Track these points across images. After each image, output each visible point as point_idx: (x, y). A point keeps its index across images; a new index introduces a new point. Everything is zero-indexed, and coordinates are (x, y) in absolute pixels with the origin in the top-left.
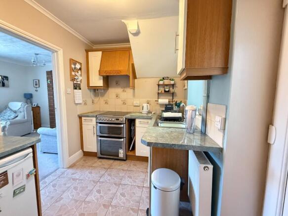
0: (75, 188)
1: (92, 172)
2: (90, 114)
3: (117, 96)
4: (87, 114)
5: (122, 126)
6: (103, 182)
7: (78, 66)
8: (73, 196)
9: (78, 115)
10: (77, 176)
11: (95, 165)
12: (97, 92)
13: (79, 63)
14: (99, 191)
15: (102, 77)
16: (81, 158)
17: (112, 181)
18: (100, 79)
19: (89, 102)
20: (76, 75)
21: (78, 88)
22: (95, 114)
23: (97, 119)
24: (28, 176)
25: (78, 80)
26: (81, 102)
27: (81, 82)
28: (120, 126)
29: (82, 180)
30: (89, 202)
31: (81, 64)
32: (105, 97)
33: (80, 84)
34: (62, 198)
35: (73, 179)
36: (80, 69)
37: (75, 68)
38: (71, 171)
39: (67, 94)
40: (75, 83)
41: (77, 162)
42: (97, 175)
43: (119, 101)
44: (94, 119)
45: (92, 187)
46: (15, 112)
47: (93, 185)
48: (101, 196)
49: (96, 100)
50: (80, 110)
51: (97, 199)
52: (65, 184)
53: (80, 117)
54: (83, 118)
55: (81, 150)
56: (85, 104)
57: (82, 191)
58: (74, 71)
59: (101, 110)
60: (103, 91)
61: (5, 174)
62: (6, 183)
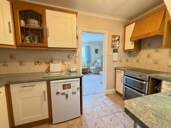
0: (102, 108)
1: (114, 105)
2: (121, 69)
3: (148, 56)
4: (120, 68)
5: (144, 83)
6: (116, 116)
7: (117, 38)
8: (99, 110)
9: (115, 68)
10: (106, 102)
11: (119, 102)
12: (131, 53)
13: (118, 36)
14: (111, 120)
15: (134, 42)
16: (114, 94)
17: (123, 121)
18: (132, 44)
19: (124, 60)
20: (115, 44)
21: (115, 52)
22: (124, 69)
23: (124, 72)
24: (77, 89)
25: (116, 47)
26: (117, 60)
27: (118, 48)
28: (143, 82)
29: (107, 105)
30: (103, 121)
31: (119, 37)
32: (137, 57)
33: (117, 49)
34: (95, 108)
35: (104, 102)
36: (118, 40)
37: (115, 40)
38: (105, 97)
39: (108, 55)
40: (114, 49)
41: (111, 94)
42: (116, 109)
43: (150, 61)
44: (123, 72)
45: (110, 114)
46: (98, 63)
47: (110, 113)
48: (110, 124)
49: (130, 59)
50: (116, 65)
51: (107, 124)
52: (99, 102)
53: (115, 69)
54: (117, 70)
55: (114, 89)
56: (121, 61)
57: (104, 111)
58: (114, 42)
59: (133, 67)
60: (135, 53)
61: (70, 84)
62: (70, 88)
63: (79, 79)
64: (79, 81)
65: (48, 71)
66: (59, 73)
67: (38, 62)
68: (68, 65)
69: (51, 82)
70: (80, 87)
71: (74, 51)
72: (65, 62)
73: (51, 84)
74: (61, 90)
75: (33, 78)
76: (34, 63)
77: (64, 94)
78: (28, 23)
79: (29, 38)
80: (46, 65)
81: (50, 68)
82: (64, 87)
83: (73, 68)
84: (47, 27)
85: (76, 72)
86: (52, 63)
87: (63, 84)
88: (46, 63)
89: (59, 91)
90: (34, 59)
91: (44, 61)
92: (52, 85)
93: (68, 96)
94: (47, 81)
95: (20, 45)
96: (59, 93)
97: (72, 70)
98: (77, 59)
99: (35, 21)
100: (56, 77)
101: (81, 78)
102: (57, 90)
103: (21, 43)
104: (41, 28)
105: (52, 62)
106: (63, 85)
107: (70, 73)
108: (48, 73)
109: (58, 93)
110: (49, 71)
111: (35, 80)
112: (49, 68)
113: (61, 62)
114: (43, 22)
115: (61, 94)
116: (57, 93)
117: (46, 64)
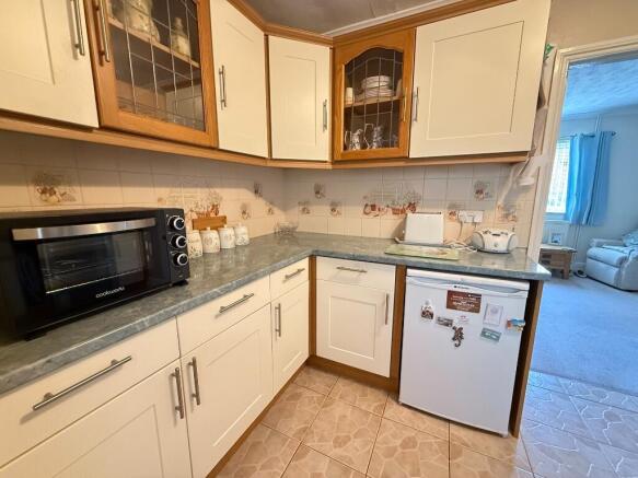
24: (509, 323)
61: (478, 297)
62: (476, 310)
63: (527, 286)
64: (526, 295)
65: (399, 236)
66: (435, 249)
67: (373, 207)
68: (475, 224)
69: (409, 271)
70: (522, 318)
71: (512, 164)
72: (461, 213)
73: (408, 280)
74: (439, 307)
75: (363, 252)
76: (361, 209)
77: (448, 323)
78: (363, 91)
79: (361, 136)
80: (396, 217)
81: (404, 229)
82: (453, 299)
83: (497, 239)
84: (415, 90)
85: (507, 254)
86: (414, 211)
87: (452, 288)
88: (395, 212)
89: (433, 309)
90: (365, 198)
91: (389, 203)
92: (410, 283)
93: (462, 338)
94: (397, 266)
95: (340, 159)
96: (432, 315)
97: (489, 246)
98: (522, 202)
99: (383, 78)
100: (426, 261)
101: (535, 286)
102: (427, 303)
103: (342, 155)
104: (395, 98)
105: (413, 207)
106: (450, 293)
107: (483, 254)
108: (397, 243)
109: (427, 314)
110: (402, 238)
111: (368, 257)
112: (402, 226)
113: (445, 212)
114: (404, 75)
115: (439, 320)
116: (423, 313)
117: (394, 214)
